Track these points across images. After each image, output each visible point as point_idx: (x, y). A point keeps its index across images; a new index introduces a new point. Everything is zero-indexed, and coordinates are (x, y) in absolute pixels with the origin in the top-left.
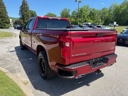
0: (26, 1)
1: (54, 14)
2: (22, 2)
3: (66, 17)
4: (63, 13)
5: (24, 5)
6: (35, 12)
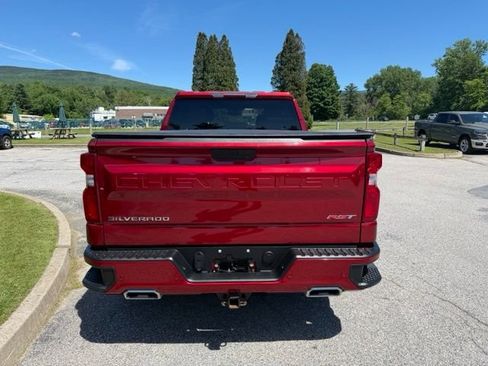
0: (297, 36)
1: (410, 69)
2: (284, 40)
3: (464, 77)
4: (448, 62)
5: (287, 51)
6: (330, 68)
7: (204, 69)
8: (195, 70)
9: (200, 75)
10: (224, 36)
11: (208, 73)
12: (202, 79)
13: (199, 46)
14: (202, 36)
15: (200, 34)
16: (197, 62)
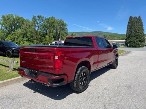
7: (131, 28)
8: (128, 28)
9: (129, 30)
10: (140, 16)
11: (132, 29)
12: (130, 31)
13: (130, 20)
14: (131, 17)
15: (130, 17)
16: (128, 26)
